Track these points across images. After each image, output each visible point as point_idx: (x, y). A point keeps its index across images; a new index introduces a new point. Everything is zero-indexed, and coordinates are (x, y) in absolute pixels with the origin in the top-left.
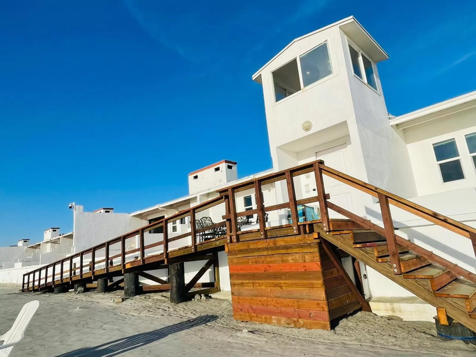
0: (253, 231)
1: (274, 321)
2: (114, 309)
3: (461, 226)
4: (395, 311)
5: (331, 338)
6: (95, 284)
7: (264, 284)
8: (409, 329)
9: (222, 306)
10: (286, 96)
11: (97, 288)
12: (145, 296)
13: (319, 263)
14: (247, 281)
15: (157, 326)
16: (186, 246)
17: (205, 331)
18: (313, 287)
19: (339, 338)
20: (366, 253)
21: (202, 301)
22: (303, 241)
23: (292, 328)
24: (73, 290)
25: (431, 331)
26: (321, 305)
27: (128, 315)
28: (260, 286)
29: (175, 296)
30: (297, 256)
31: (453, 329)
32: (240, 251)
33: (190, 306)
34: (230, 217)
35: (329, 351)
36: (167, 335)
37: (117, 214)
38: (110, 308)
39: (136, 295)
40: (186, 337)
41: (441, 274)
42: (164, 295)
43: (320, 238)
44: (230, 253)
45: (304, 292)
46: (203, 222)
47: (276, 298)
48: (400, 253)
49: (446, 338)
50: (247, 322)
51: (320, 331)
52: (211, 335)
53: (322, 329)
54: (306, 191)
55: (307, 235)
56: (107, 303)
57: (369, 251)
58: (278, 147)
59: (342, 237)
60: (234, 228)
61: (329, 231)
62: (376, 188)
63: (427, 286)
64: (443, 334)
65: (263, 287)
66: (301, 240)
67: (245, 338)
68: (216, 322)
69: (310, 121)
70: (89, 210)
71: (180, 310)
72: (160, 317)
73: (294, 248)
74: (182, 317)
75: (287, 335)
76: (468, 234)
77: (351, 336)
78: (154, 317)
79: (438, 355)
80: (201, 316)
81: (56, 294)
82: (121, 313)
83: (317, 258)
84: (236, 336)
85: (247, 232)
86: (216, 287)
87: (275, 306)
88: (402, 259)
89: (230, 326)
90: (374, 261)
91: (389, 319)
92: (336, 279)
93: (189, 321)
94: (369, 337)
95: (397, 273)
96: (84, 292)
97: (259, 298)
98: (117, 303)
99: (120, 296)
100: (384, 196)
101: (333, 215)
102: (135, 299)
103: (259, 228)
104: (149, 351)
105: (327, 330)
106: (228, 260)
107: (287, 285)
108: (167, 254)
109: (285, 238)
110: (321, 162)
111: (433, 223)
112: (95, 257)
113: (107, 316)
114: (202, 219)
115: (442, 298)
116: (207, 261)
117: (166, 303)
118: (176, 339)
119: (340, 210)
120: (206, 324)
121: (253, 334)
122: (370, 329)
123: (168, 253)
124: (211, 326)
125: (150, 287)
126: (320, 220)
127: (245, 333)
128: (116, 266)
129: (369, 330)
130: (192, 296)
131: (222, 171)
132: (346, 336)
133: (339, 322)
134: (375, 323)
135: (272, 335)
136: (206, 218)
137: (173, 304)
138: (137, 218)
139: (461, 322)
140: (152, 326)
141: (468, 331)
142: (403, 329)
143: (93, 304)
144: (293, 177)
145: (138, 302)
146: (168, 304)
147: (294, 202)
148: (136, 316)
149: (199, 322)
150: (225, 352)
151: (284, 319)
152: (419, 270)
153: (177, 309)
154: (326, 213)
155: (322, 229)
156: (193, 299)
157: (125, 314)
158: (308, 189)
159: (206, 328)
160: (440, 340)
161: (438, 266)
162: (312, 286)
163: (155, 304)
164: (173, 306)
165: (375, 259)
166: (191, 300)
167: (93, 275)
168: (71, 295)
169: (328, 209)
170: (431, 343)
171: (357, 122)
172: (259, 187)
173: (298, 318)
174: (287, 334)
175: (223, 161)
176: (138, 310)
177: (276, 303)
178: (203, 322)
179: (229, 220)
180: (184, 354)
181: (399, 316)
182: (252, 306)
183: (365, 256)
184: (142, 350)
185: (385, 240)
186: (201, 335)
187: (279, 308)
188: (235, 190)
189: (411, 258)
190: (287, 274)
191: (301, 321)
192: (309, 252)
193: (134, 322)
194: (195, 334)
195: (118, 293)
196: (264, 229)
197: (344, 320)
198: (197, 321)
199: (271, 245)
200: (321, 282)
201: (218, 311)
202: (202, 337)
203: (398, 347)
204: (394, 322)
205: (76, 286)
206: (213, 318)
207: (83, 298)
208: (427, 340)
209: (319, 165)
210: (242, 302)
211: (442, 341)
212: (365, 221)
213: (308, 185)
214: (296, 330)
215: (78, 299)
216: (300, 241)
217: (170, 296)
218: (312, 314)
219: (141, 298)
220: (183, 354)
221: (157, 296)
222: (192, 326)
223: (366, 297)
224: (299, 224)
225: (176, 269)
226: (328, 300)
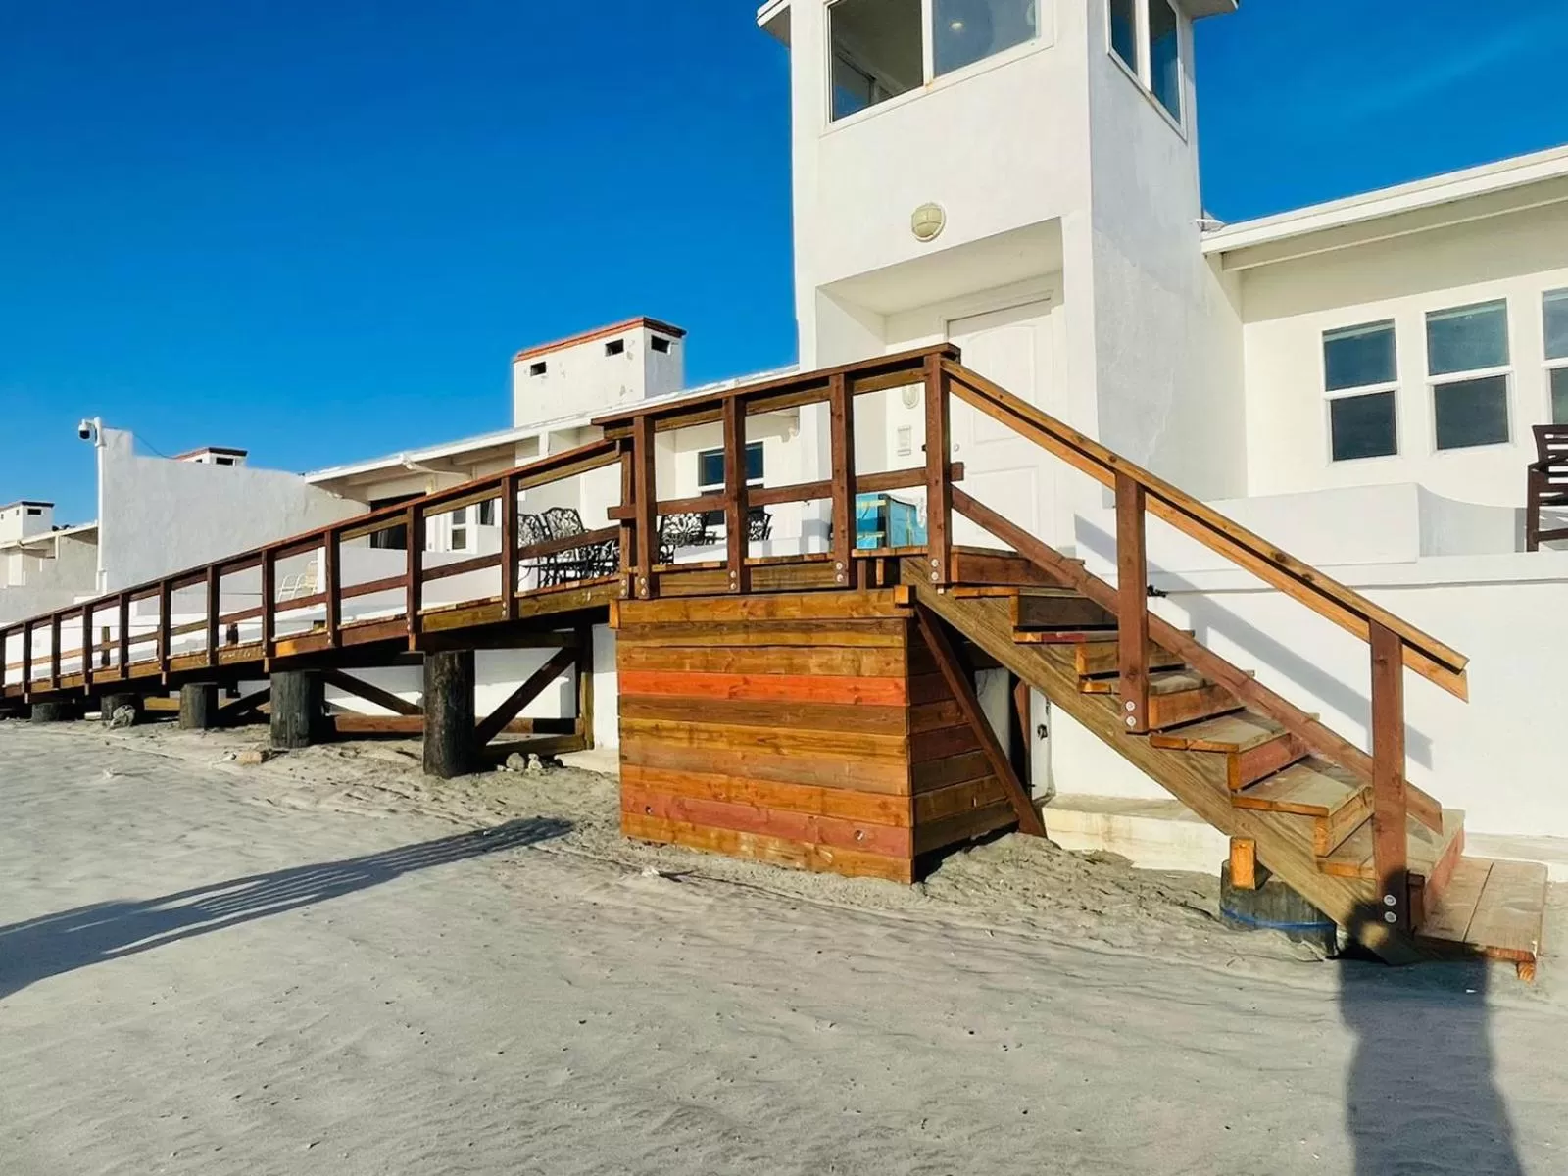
0: (704, 566)
1: (744, 847)
2: (232, 784)
3: (1348, 600)
4: (1116, 837)
5: (909, 906)
6: (174, 700)
7: (726, 734)
8: (1144, 893)
9: (592, 793)
10: (870, 103)
11: (182, 714)
12: (343, 748)
13: (902, 683)
14: (671, 724)
15: (370, 844)
16: (481, 598)
17: (523, 867)
18: (874, 755)
19: (935, 908)
20: (1051, 664)
21: (528, 774)
22: (861, 610)
23: (798, 870)
24: (100, 714)
25: (1204, 900)
26: (894, 809)
27: (275, 805)
28: (711, 739)
29: (439, 756)
30: (838, 656)
31: (1265, 900)
32: (660, 628)
33: (489, 786)
34: (634, 512)
35: (896, 943)
36: (396, 875)
37: (259, 472)
38: (221, 779)
39: (309, 744)
40: (459, 882)
41: (1264, 740)
42: (405, 750)
43: (916, 606)
44: (624, 631)
45: (846, 766)
46: (553, 524)
47: (757, 778)
48: (1152, 670)
49: (1241, 922)
50: (662, 845)
51: (879, 885)
52: (542, 880)
53: (887, 878)
54: (900, 449)
55: (874, 594)
56: (210, 763)
57: (1059, 655)
58: (825, 290)
59: (983, 605)
60: (643, 551)
61: (947, 586)
62: (1114, 458)
63: (1216, 773)
64: (1235, 912)
65: (721, 745)
66: (854, 606)
67: (645, 894)
68: (563, 839)
69: (941, 203)
70: (156, 451)
71: (453, 797)
72: (383, 816)
73: (831, 630)
74: (455, 819)
75: (780, 892)
76: (1364, 626)
77: (969, 904)
78: (363, 816)
79: (1208, 970)
80: (517, 821)
81: (38, 722)
82: (254, 798)
83: (899, 667)
84: (619, 885)
85: (687, 569)
86: (578, 733)
87: (752, 804)
88: (1155, 687)
89: (609, 854)
90: (1070, 687)
91: (1093, 862)
92: (950, 733)
93: (478, 834)
94: (1021, 908)
95: (1132, 730)
96: (135, 723)
97: (704, 777)
98: (245, 764)
99: (257, 744)
100: (1134, 485)
101: (966, 532)
102: (307, 756)
103: (725, 558)
104: (330, 922)
105: (902, 882)
106: (618, 652)
107: (795, 743)
108: (417, 621)
109: (807, 597)
110: (952, 353)
111: (1270, 586)
112: (170, 613)
113: (207, 806)
114: (548, 515)
115: (1252, 811)
116: (558, 650)
117: (410, 775)
118: (424, 887)
119: (989, 520)
120: (531, 845)
121: (676, 884)
122: (1030, 886)
123: (422, 616)
124: (547, 851)
125: (363, 720)
126: (922, 547)
127: (650, 880)
128: (244, 647)
129: (1027, 889)
130: (499, 756)
131: (630, 356)
132: (956, 902)
133: (943, 861)
134: (1049, 870)
135: (733, 889)
136: (563, 512)
137: (431, 778)
138: (329, 493)
139: (1290, 883)
140: (355, 843)
141: (1306, 905)
142: (1125, 892)
143: (161, 763)
144: (855, 397)
145: (318, 767)
146: (416, 777)
147: (847, 482)
148: (302, 810)
149: (510, 838)
150: (577, 932)
151: (777, 843)
152: (1202, 725)
153: (443, 793)
154: (944, 525)
155: (926, 577)
156: (500, 768)
157: (269, 801)
158: (906, 444)
159: (529, 856)
160: (1225, 928)
161: (1259, 717)
162: (871, 751)
163: (371, 775)
164: (432, 786)
165: (1073, 682)
166: (494, 769)
167: (163, 669)
168: (91, 732)
169: (953, 511)
170: (1195, 937)
171: (1095, 227)
172: (737, 422)
173: (819, 844)
174: (779, 888)
175: (638, 322)
176: (312, 791)
177: (756, 793)
178: (523, 840)
179: (629, 523)
180: (442, 935)
181: (1124, 854)
182: (681, 798)
183: (1045, 670)
184: (306, 918)
185: (1115, 627)
186: (511, 878)
187: (763, 811)
188: (657, 424)
189: (1182, 688)
190: (798, 710)
191: (827, 854)
192: (875, 647)
193: (294, 829)
194: (489, 876)
195: (252, 734)
196: (742, 561)
197: (958, 856)
198: (502, 835)
199: (758, 616)
200: (900, 739)
201: (577, 809)
202: (509, 883)
203: (1100, 942)
204: (1104, 869)
205: (107, 701)
206: (559, 827)
207: (132, 742)
208: (1186, 928)
209: (942, 363)
210: (651, 786)
211: (1228, 930)
212: (1063, 561)
213: (907, 430)
214: (808, 879)
215: (112, 745)
216: (852, 610)
217: (422, 753)
218: (862, 835)
219: (328, 753)
220: (439, 936)
221: (383, 752)
222: (485, 850)
223: (1036, 794)
224: (854, 554)
225: (445, 670)
226: (914, 795)
